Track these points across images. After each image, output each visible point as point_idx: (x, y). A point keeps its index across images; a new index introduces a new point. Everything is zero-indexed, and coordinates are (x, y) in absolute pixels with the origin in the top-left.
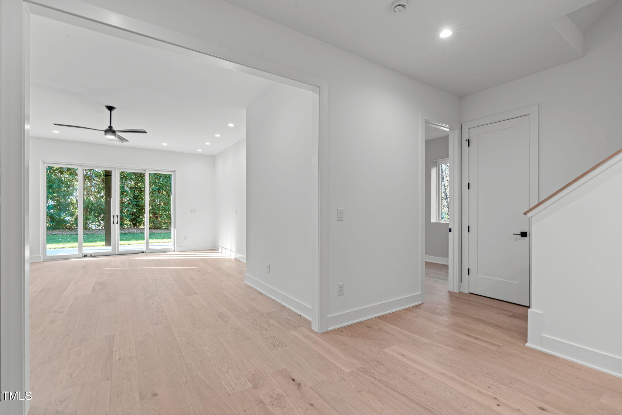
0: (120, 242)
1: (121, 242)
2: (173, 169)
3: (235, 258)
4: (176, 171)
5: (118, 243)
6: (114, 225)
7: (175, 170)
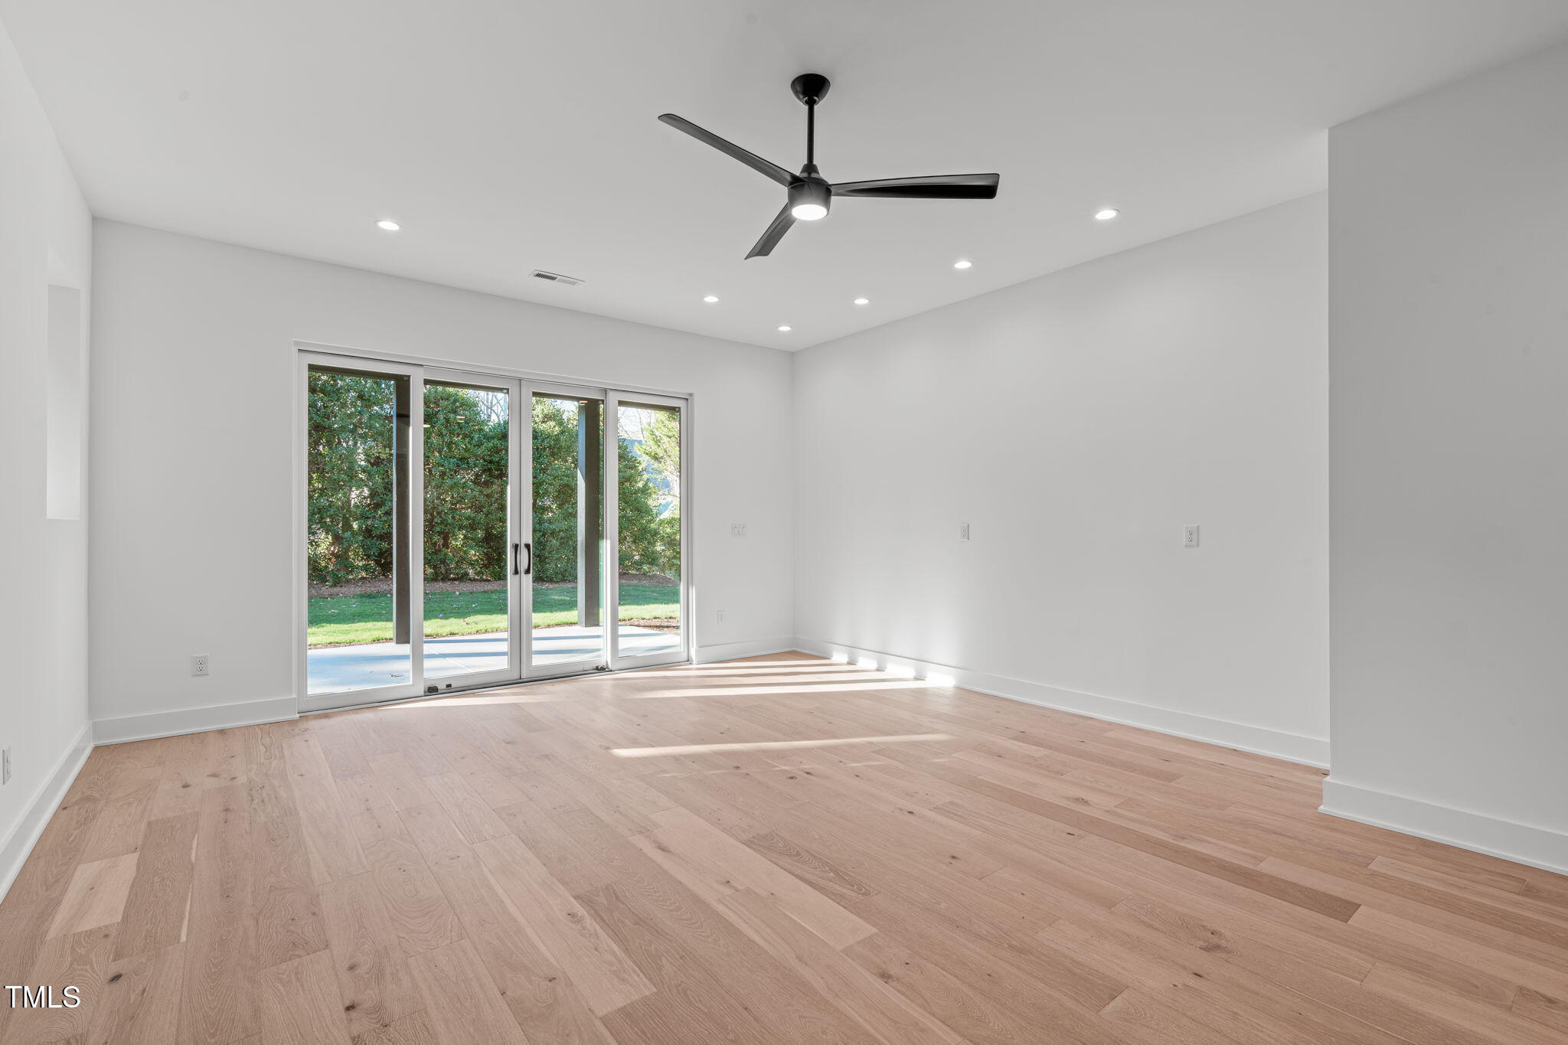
0: (533, 614)
1: (538, 618)
2: (683, 391)
3: (955, 687)
4: (696, 397)
5: (529, 619)
6: (518, 576)
7: (691, 395)
